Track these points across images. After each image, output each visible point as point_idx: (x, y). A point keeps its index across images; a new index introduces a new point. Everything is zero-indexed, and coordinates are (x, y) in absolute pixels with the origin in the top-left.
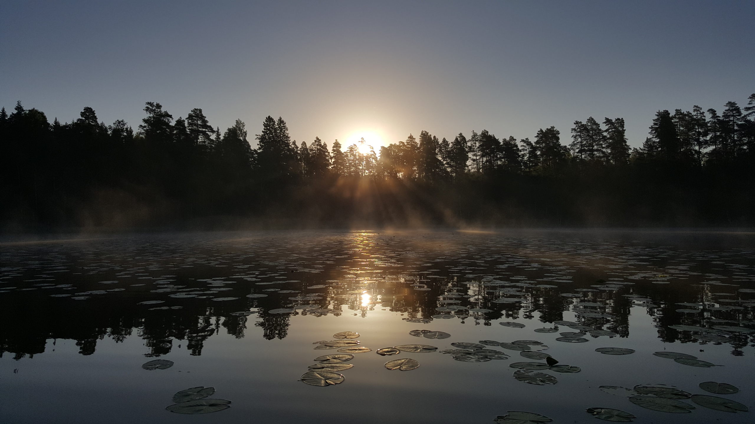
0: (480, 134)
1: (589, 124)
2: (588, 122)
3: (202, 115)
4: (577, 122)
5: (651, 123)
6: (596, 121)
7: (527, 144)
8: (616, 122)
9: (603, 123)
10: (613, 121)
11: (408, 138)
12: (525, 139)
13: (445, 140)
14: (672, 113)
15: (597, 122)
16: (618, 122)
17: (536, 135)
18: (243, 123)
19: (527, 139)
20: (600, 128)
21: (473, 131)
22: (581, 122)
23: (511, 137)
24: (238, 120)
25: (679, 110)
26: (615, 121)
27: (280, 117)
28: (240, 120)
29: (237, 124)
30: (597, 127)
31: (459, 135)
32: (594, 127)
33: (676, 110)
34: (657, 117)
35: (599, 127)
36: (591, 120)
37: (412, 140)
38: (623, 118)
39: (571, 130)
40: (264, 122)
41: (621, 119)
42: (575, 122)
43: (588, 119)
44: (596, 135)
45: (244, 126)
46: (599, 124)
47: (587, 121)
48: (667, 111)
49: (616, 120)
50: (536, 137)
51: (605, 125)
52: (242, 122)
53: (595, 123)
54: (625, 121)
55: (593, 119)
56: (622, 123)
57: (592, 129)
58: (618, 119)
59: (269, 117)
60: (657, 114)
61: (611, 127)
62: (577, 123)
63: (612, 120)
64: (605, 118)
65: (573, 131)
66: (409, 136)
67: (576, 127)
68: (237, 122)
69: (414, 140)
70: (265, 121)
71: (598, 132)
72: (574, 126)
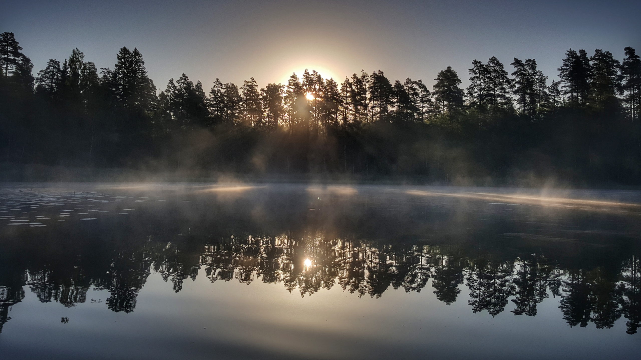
0: (372, 75)
1: (492, 65)
2: (490, 62)
3: (13, 40)
4: (475, 61)
5: (561, 64)
6: (499, 61)
7: (420, 87)
8: (527, 63)
9: (511, 64)
10: (524, 62)
11: (291, 78)
12: (417, 81)
13: (333, 81)
14: (590, 54)
15: (500, 63)
16: (529, 63)
17: (437, 77)
18: (82, 53)
19: (420, 81)
20: (503, 70)
21: (362, 71)
22: (480, 62)
23: (408, 79)
24: (75, 49)
25: (599, 50)
26: (525, 63)
27: (136, 48)
28: (78, 50)
29: (74, 55)
30: (500, 69)
31: (353, 75)
32: (497, 68)
33: (596, 50)
34: (568, 57)
35: (503, 68)
36: (494, 60)
37: (295, 80)
38: (534, 59)
39: (469, 71)
40: (117, 55)
41: (532, 59)
42: (474, 62)
43: (490, 59)
44: (498, 77)
45: (83, 56)
46: (503, 65)
47: (488, 60)
48: (584, 51)
49: (527, 61)
50: (436, 79)
51: (513, 66)
52: (80, 52)
53: (498, 64)
54: (537, 63)
55: (495, 59)
56: (534, 65)
57: (495, 71)
58: (530, 60)
59: (125, 48)
60: (568, 53)
61: (520, 69)
62: (475, 63)
63: (522, 61)
64: (515, 58)
65: (471, 73)
66: (292, 75)
67: (474, 67)
68: (74, 52)
69: (297, 80)
70: (118, 53)
71: (502, 75)
72: (472, 67)
